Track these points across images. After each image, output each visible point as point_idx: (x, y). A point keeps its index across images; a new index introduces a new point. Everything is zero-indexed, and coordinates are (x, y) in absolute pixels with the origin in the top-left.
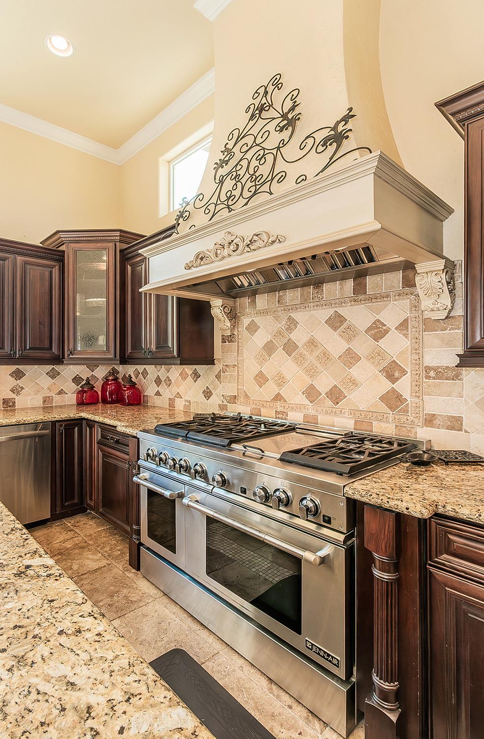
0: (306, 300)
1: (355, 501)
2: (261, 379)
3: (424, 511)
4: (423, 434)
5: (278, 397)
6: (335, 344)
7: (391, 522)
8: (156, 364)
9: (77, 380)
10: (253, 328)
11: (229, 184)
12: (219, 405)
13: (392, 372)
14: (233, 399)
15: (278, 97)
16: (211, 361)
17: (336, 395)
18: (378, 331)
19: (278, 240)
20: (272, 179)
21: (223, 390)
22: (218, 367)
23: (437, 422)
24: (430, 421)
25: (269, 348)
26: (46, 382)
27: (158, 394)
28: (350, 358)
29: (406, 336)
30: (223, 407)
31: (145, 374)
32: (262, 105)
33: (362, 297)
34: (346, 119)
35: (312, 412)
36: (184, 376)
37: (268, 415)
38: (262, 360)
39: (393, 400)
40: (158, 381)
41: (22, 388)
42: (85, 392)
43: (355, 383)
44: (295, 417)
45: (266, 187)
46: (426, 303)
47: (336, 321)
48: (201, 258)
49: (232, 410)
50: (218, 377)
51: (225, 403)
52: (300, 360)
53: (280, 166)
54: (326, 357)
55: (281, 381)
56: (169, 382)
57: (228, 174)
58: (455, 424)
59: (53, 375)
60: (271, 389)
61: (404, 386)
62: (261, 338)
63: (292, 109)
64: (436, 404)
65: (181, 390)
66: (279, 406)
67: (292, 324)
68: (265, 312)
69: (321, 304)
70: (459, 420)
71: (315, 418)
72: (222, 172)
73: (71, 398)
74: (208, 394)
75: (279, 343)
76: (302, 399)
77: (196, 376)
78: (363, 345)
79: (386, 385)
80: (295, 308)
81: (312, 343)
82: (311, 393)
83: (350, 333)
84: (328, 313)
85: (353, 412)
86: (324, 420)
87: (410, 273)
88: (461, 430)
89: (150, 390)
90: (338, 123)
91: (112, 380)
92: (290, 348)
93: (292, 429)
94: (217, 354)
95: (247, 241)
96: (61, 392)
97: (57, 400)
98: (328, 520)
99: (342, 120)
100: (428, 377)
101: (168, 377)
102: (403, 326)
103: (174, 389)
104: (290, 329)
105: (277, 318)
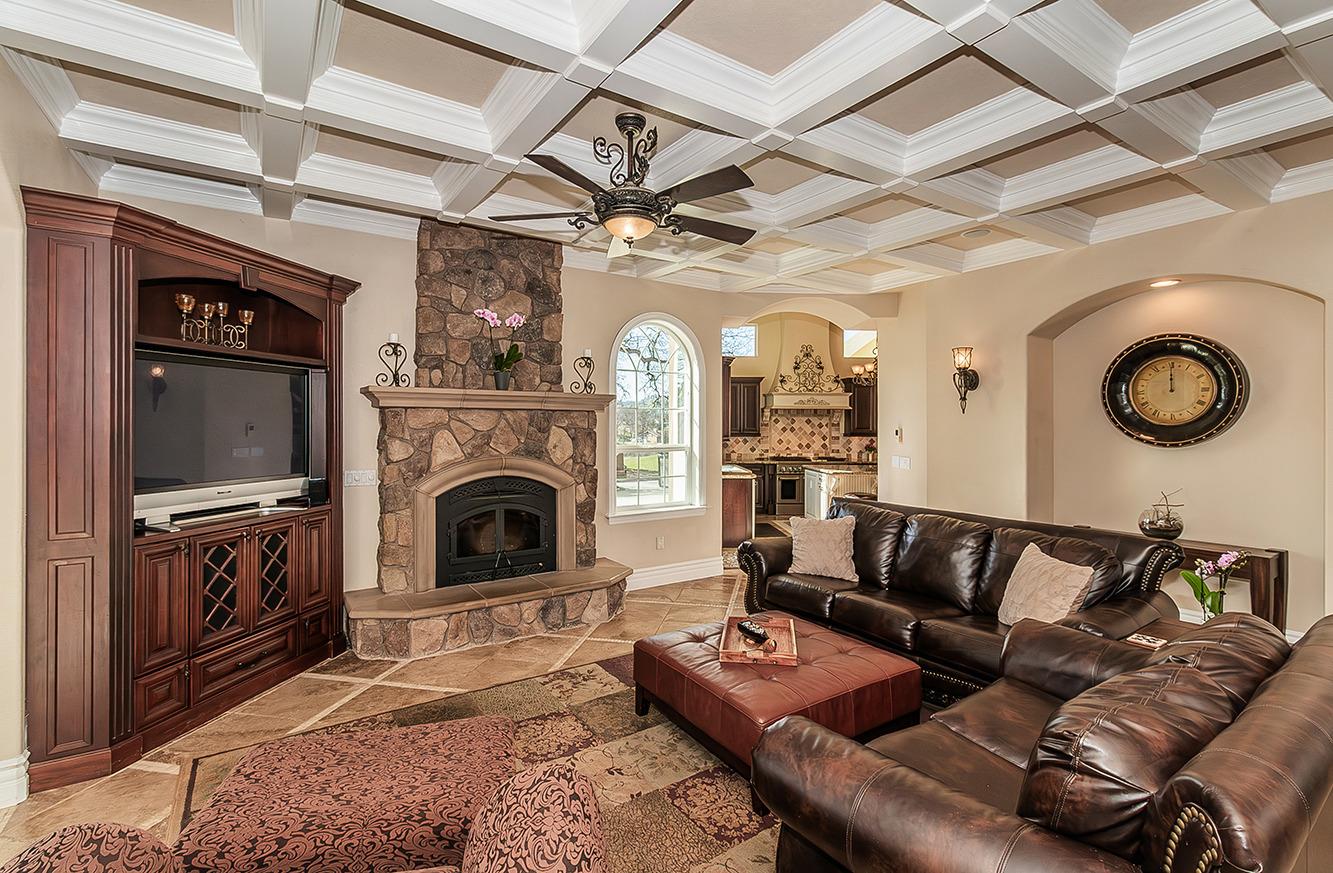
2: (780, 442)
5: (788, 448)
6: (808, 429)
10: (777, 422)
13: (824, 438)
14: (767, 452)
16: (758, 435)
17: (808, 446)
18: (820, 426)
21: (762, 447)
25: (784, 429)
28: (813, 434)
30: (762, 455)
36: (737, 442)
38: (780, 435)
39: (824, 446)
47: (808, 422)
50: (759, 442)
54: (805, 433)
55: (788, 442)
60: (784, 445)
61: (827, 442)
62: (780, 426)
67: (793, 422)
70: (838, 450)
74: (753, 450)
75: (789, 428)
76: (796, 449)
77: (746, 442)
80: (794, 417)
82: (800, 446)
83: (813, 426)
92: (792, 430)
94: (762, 432)
100: (835, 440)
104: (792, 424)
105: (788, 420)
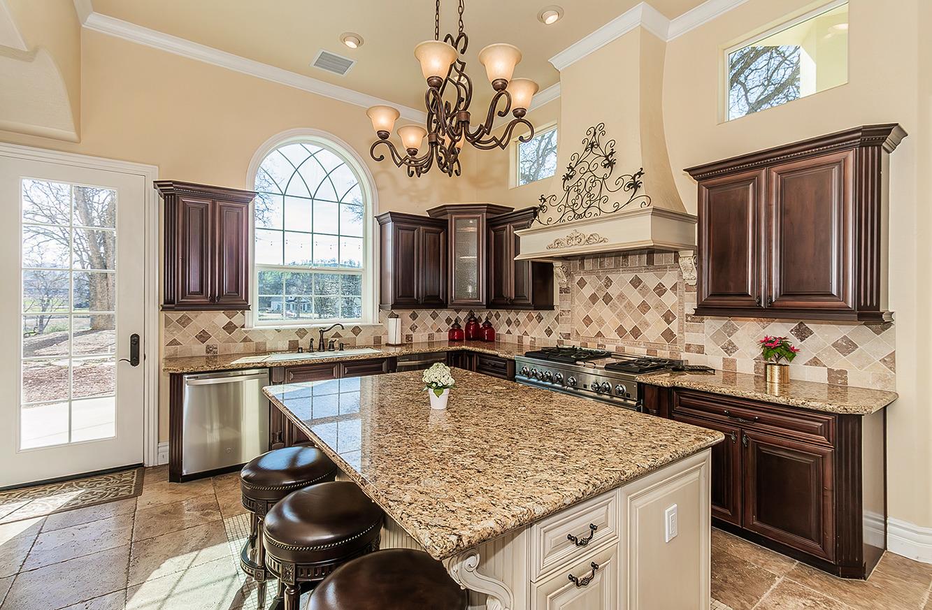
0: (617, 266)
1: (641, 383)
2: (588, 321)
3: (669, 384)
4: (684, 356)
5: (599, 334)
6: (635, 297)
7: (656, 390)
8: (507, 309)
9: (448, 321)
10: (582, 283)
11: (573, 195)
12: (558, 340)
13: (668, 317)
14: (568, 336)
15: (603, 141)
16: (551, 308)
17: (636, 332)
18: (660, 290)
19: (604, 240)
20: (600, 199)
21: (560, 329)
22: (557, 311)
23: (691, 349)
24: (688, 348)
25: (594, 298)
26: (430, 321)
27: (509, 332)
28: (644, 307)
29: (675, 294)
30: (560, 342)
31: (497, 316)
32: (593, 143)
33: (651, 267)
34: (640, 174)
35: (621, 344)
36: (530, 318)
37: (592, 347)
38: (588, 308)
39: (668, 335)
40: (509, 322)
41: (417, 327)
42: (455, 330)
43: (647, 325)
44: (610, 348)
45: (596, 204)
46: (685, 275)
47: (636, 283)
48: (558, 243)
49: (568, 344)
50: (557, 319)
51: (562, 339)
52: (613, 308)
53: (604, 192)
54: (629, 305)
55: (601, 322)
56: (518, 323)
57: (573, 186)
58: (701, 350)
59: (434, 316)
60: (594, 328)
61: (674, 327)
62: (588, 291)
63: (612, 154)
64: (692, 338)
65: (528, 329)
66: (600, 341)
67: (609, 283)
68: (590, 272)
69: (628, 269)
70: (702, 347)
71: (623, 349)
72: (569, 183)
73: (445, 336)
74: (549, 332)
75: (600, 295)
76: (615, 335)
77: (540, 318)
78: (652, 300)
79: (666, 326)
80: (610, 271)
81: (621, 297)
82: (621, 331)
83: (644, 291)
84: (631, 276)
85: (646, 344)
86: (628, 349)
87: (676, 254)
88: (703, 353)
89: (501, 330)
90: (635, 175)
91: (473, 321)
92: (607, 299)
93: (609, 355)
94: (556, 302)
95: (587, 238)
96: (439, 330)
97: (437, 337)
98: (628, 395)
99: (637, 174)
100: (687, 321)
101: (517, 319)
102: (674, 288)
103: (523, 329)
104: (607, 286)
105: (599, 277)
